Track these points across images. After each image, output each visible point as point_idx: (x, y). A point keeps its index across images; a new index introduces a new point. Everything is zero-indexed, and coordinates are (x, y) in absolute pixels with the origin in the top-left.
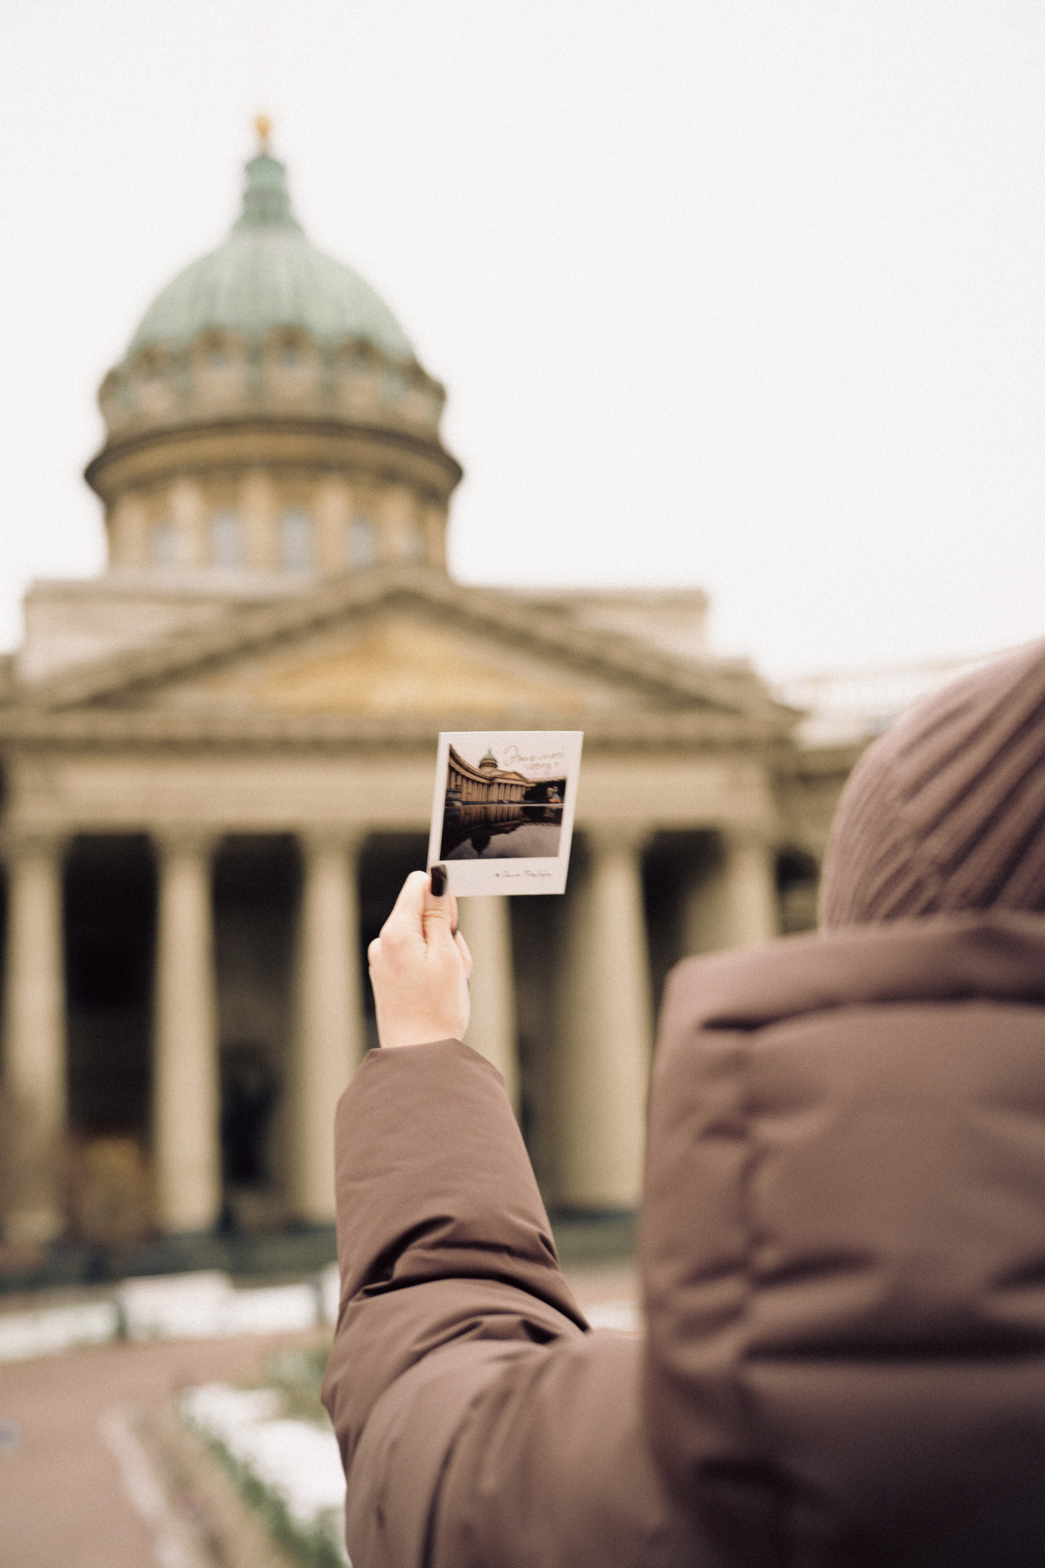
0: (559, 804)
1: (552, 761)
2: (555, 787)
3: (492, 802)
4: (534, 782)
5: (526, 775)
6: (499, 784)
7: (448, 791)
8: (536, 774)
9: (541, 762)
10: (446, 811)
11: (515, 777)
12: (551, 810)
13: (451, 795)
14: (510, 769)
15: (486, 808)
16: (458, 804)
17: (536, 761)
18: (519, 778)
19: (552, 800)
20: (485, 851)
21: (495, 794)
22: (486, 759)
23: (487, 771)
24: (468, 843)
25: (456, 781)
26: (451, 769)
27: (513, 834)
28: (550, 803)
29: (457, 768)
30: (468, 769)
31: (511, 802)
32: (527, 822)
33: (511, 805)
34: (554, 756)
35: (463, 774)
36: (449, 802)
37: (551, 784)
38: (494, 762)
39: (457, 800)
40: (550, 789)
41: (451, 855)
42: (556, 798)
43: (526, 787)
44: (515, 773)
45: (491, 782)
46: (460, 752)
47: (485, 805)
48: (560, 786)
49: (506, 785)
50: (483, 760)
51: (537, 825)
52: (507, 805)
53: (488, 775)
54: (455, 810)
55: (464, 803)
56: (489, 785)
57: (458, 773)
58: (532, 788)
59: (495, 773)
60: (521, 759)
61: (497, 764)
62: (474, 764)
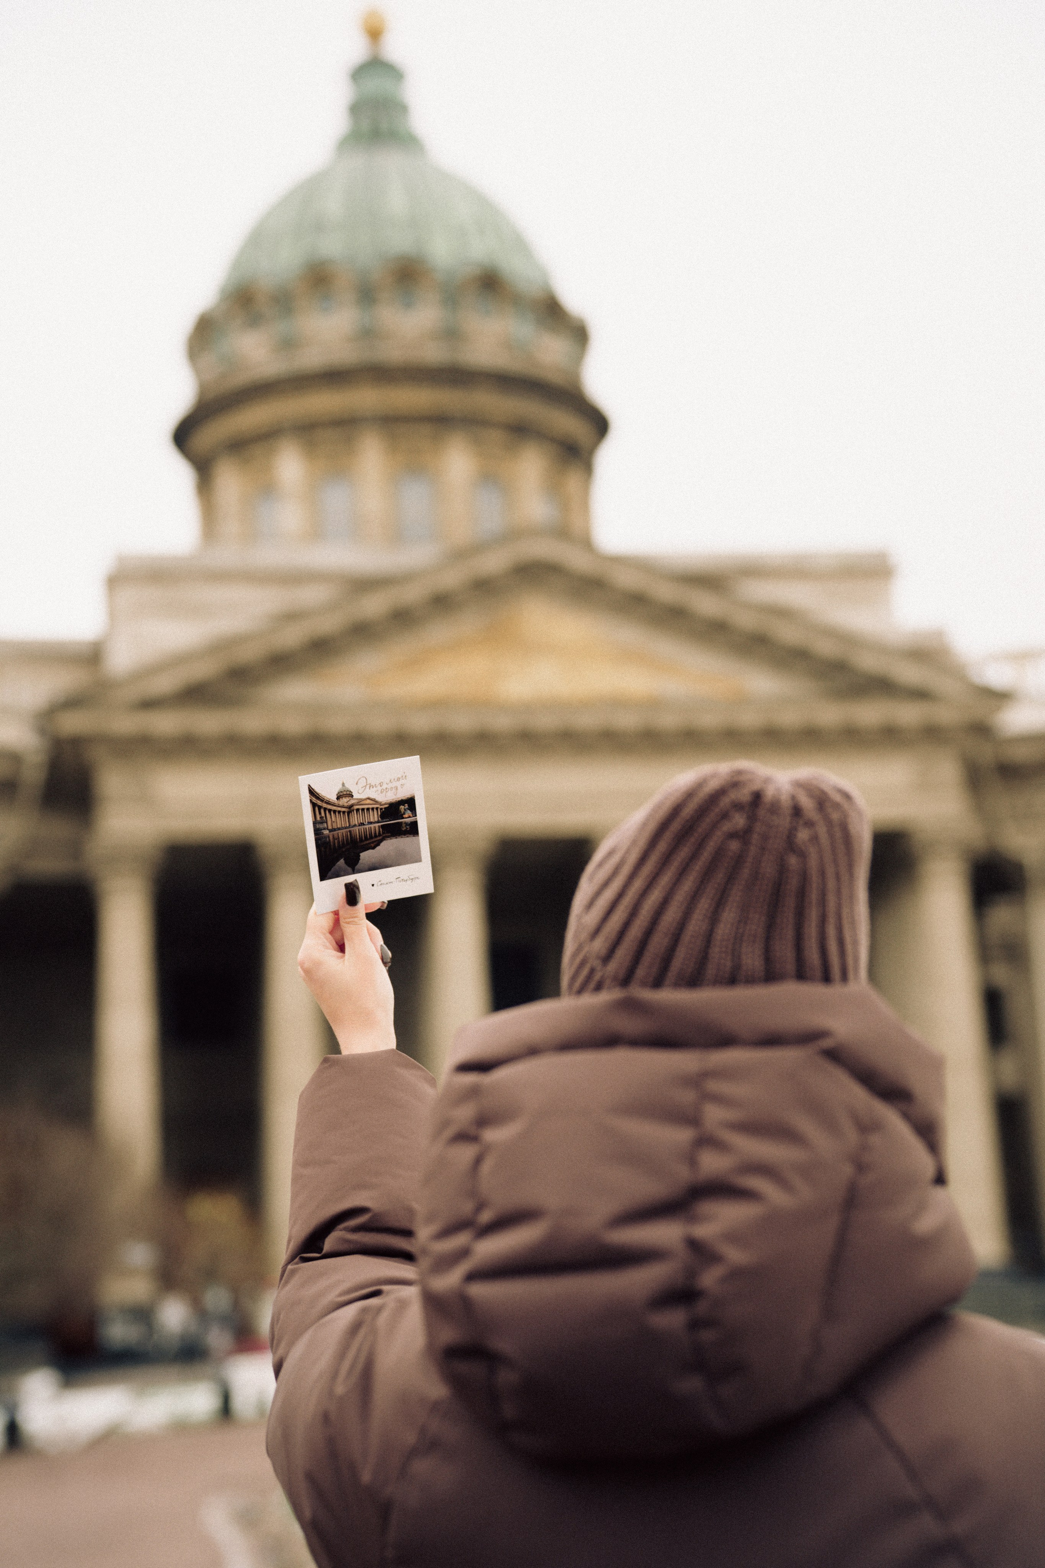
0: (411, 818)
1: (398, 784)
2: (406, 805)
3: (355, 825)
4: (386, 804)
5: (377, 799)
6: (358, 810)
7: (315, 823)
8: (387, 797)
9: (389, 786)
10: (316, 840)
11: (368, 801)
12: (406, 824)
13: (318, 826)
14: (363, 796)
15: (350, 831)
16: (326, 832)
17: (384, 786)
18: (372, 802)
19: (404, 816)
20: (357, 867)
21: (355, 819)
22: (341, 792)
23: (344, 801)
24: (341, 862)
25: (320, 813)
26: (314, 805)
27: (378, 848)
28: (403, 818)
29: (319, 803)
30: (328, 803)
31: (371, 823)
32: (388, 837)
33: (372, 826)
34: (398, 779)
35: (324, 806)
36: (317, 832)
37: (402, 802)
38: (351, 793)
39: (324, 829)
40: (402, 807)
41: (330, 874)
42: (409, 813)
43: (381, 809)
44: (369, 798)
45: (350, 809)
46: (318, 789)
47: (348, 830)
48: (410, 802)
49: (363, 810)
50: (339, 793)
51: (396, 838)
52: (367, 827)
53: (346, 805)
54: (325, 837)
55: (331, 831)
56: (349, 813)
57: (320, 807)
58: (385, 808)
59: (352, 802)
60: (371, 786)
61: (353, 794)
62: (333, 797)
